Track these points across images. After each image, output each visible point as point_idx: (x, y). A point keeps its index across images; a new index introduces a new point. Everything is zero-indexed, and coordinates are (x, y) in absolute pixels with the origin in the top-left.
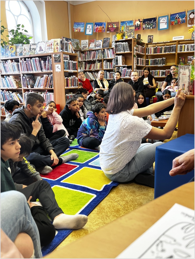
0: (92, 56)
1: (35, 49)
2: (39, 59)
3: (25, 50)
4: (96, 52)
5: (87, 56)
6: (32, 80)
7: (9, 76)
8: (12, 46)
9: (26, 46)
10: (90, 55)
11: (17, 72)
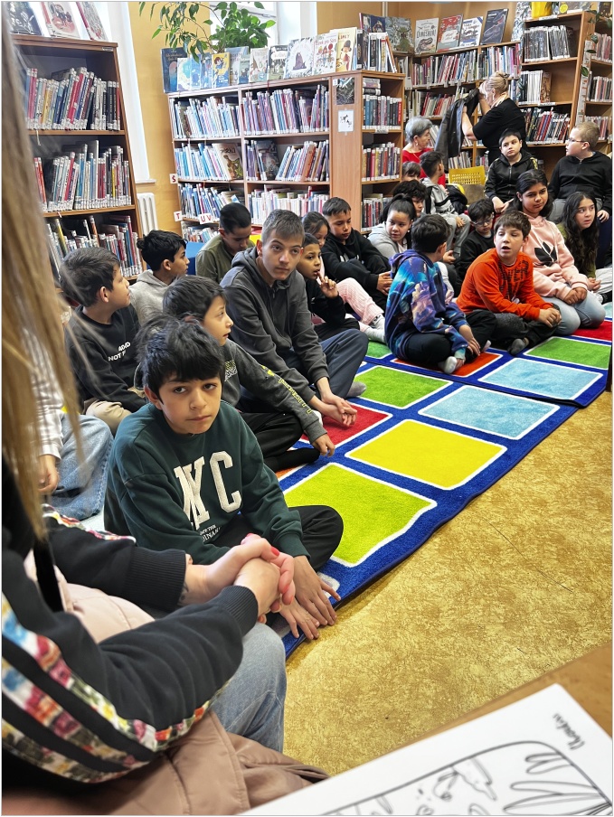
0: (445, 71)
1: (282, 63)
2: (294, 93)
3: (255, 65)
4: (458, 57)
5: (430, 71)
6: (271, 156)
7: (209, 143)
8: (221, 55)
9: (258, 55)
10: (439, 67)
11: (231, 134)
